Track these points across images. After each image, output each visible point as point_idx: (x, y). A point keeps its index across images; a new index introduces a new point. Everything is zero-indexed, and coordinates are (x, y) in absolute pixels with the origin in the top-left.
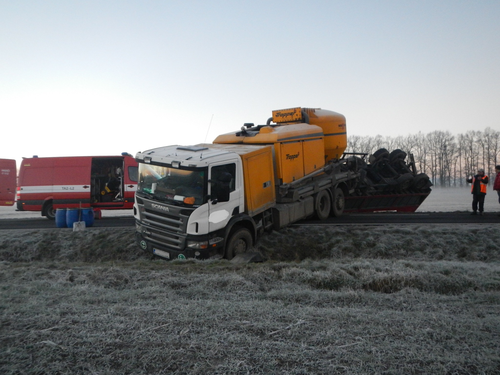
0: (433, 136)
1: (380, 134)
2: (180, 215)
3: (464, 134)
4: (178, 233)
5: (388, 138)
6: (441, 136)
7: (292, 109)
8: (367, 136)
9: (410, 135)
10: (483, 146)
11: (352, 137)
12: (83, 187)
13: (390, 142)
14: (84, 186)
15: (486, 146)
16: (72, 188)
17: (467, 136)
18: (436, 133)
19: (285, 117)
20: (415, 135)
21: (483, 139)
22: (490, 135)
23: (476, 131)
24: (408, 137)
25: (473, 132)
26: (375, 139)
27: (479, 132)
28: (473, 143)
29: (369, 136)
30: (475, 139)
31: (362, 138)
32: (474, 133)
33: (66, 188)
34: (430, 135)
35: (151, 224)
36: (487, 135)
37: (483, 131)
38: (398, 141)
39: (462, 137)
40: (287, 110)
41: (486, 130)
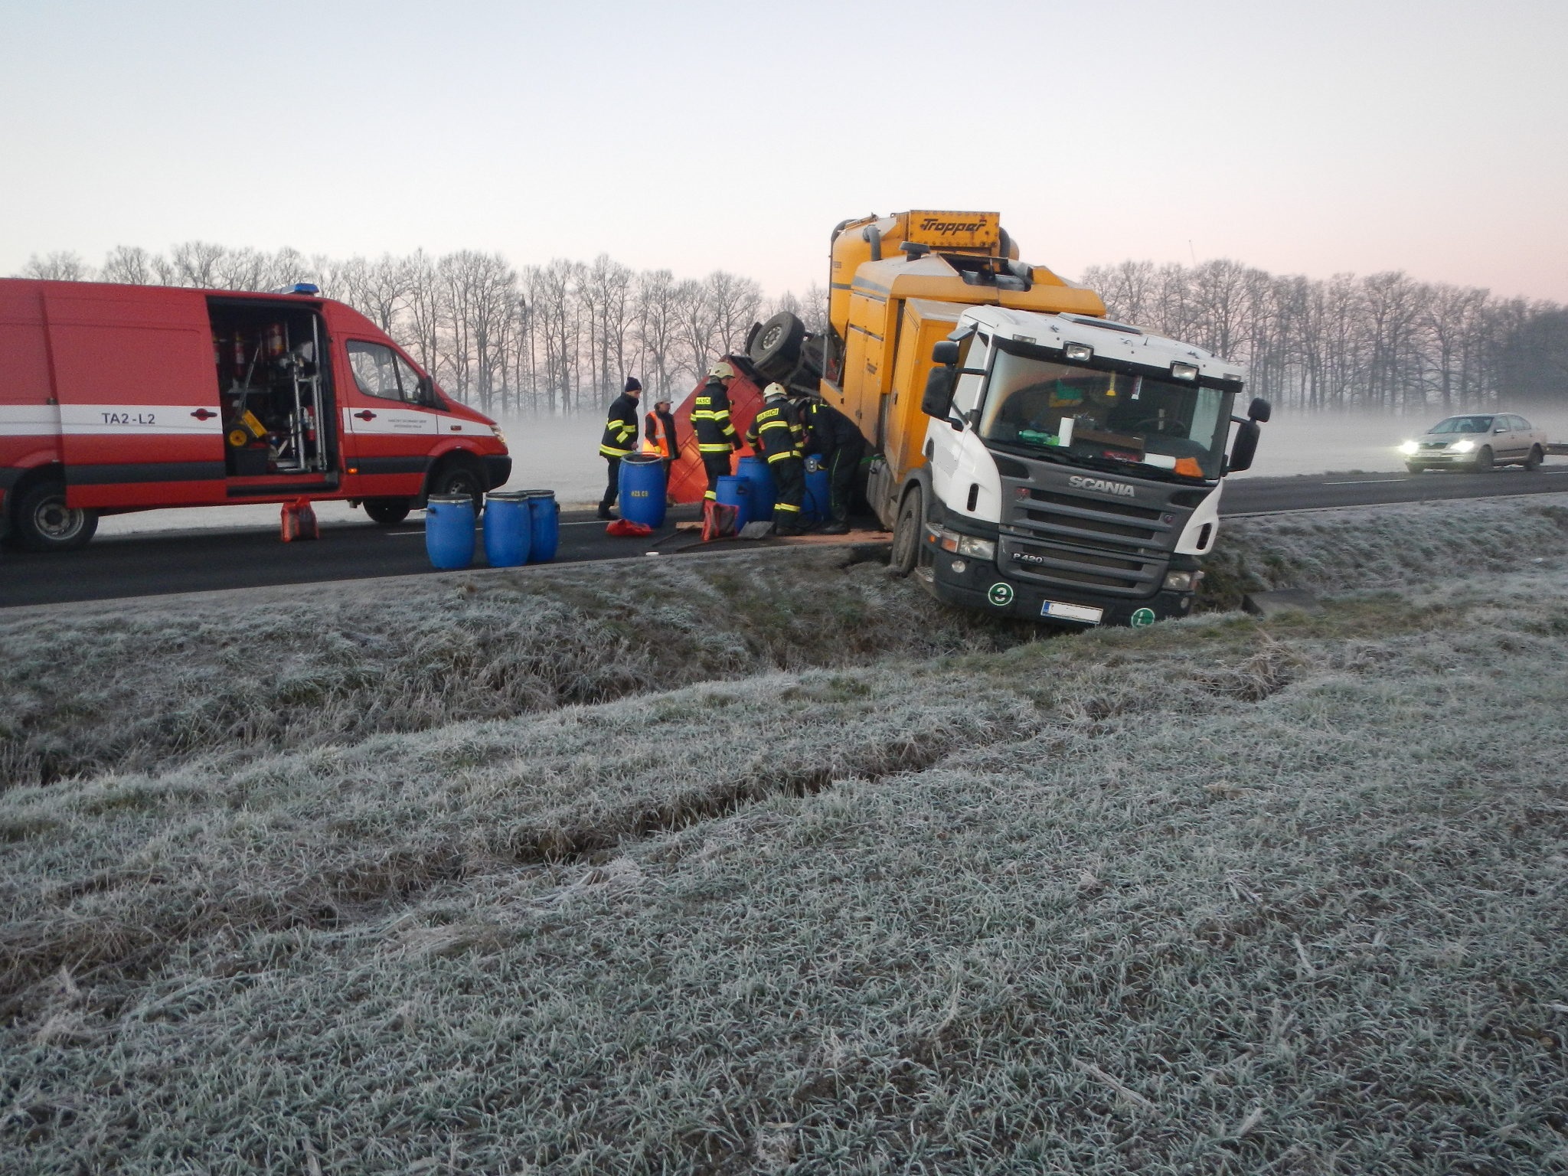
0: (455, 266)
1: (295, 247)
2: (1170, 504)
3: (544, 270)
4: (1142, 551)
5: (320, 261)
6: (482, 270)
7: (975, 214)
8: (247, 251)
9: (387, 258)
10: (591, 306)
11: (192, 249)
12: (193, 414)
13: (327, 276)
14: (195, 409)
15: (598, 307)
16: (146, 419)
17: (551, 273)
18: (464, 256)
19: (949, 233)
20: (404, 257)
21: (590, 285)
22: (608, 276)
23: (574, 262)
24: (381, 262)
25: (566, 263)
26: (276, 262)
27: (581, 267)
28: (567, 297)
29: (256, 252)
30: (571, 286)
31: (232, 255)
32: (568, 268)
33: (121, 419)
34: (447, 262)
35: (1038, 532)
36: (602, 277)
37: (590, 263)
38: (351, 274)
39: (537, 274)
40: (959, 213)
41: (598, 262)
